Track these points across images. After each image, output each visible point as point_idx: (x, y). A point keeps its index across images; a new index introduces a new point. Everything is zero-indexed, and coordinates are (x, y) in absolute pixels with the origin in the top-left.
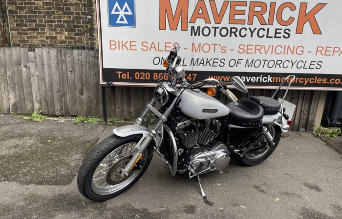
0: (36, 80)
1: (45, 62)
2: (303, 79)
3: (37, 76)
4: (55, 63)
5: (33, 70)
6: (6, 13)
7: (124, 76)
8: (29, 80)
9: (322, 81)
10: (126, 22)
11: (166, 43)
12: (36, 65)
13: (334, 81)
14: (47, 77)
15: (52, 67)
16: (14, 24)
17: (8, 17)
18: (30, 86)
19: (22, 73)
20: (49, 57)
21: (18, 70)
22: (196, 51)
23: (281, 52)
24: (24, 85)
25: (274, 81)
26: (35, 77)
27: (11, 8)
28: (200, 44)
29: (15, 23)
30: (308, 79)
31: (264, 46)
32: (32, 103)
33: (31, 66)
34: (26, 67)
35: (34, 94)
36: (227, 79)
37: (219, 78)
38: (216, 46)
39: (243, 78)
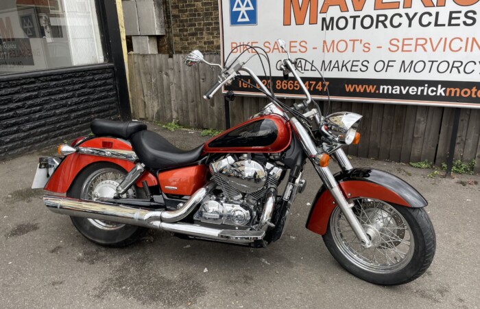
0: (174, 88)
1: (182, 69)
3: (175, 84)
5: (171, 77)
6: (170, 18)
7: (245, 84)
8: (169, 88)
10: (247, 19)
11: (291, 42)
12: (174, 72)
14: (183, 85)
16: (177, 30)
17: (172, 22)
18: (170, 95)
19: (163, 80)
21: (161, 77)
22: (328, 51)
23: (461, 48)
24: (165, 93)
26: (173, 85)
27: (174, 13)
28: (333, 42)
31: (430, 39)
32: (171, 111)
34: (167, 74)
35: (172, 102)
36: (371, 89)
37: (360, 89)
38: (356, 42)
39: (396, 88)
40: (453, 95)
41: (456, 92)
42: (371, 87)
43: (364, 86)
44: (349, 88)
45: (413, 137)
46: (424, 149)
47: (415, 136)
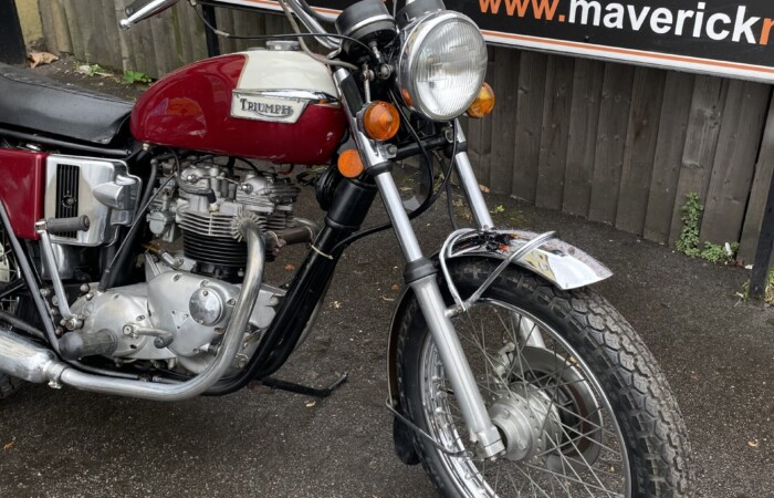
25: (764, 41)
39: (615, 11)
42: (545, 1)
45: (681, 163)
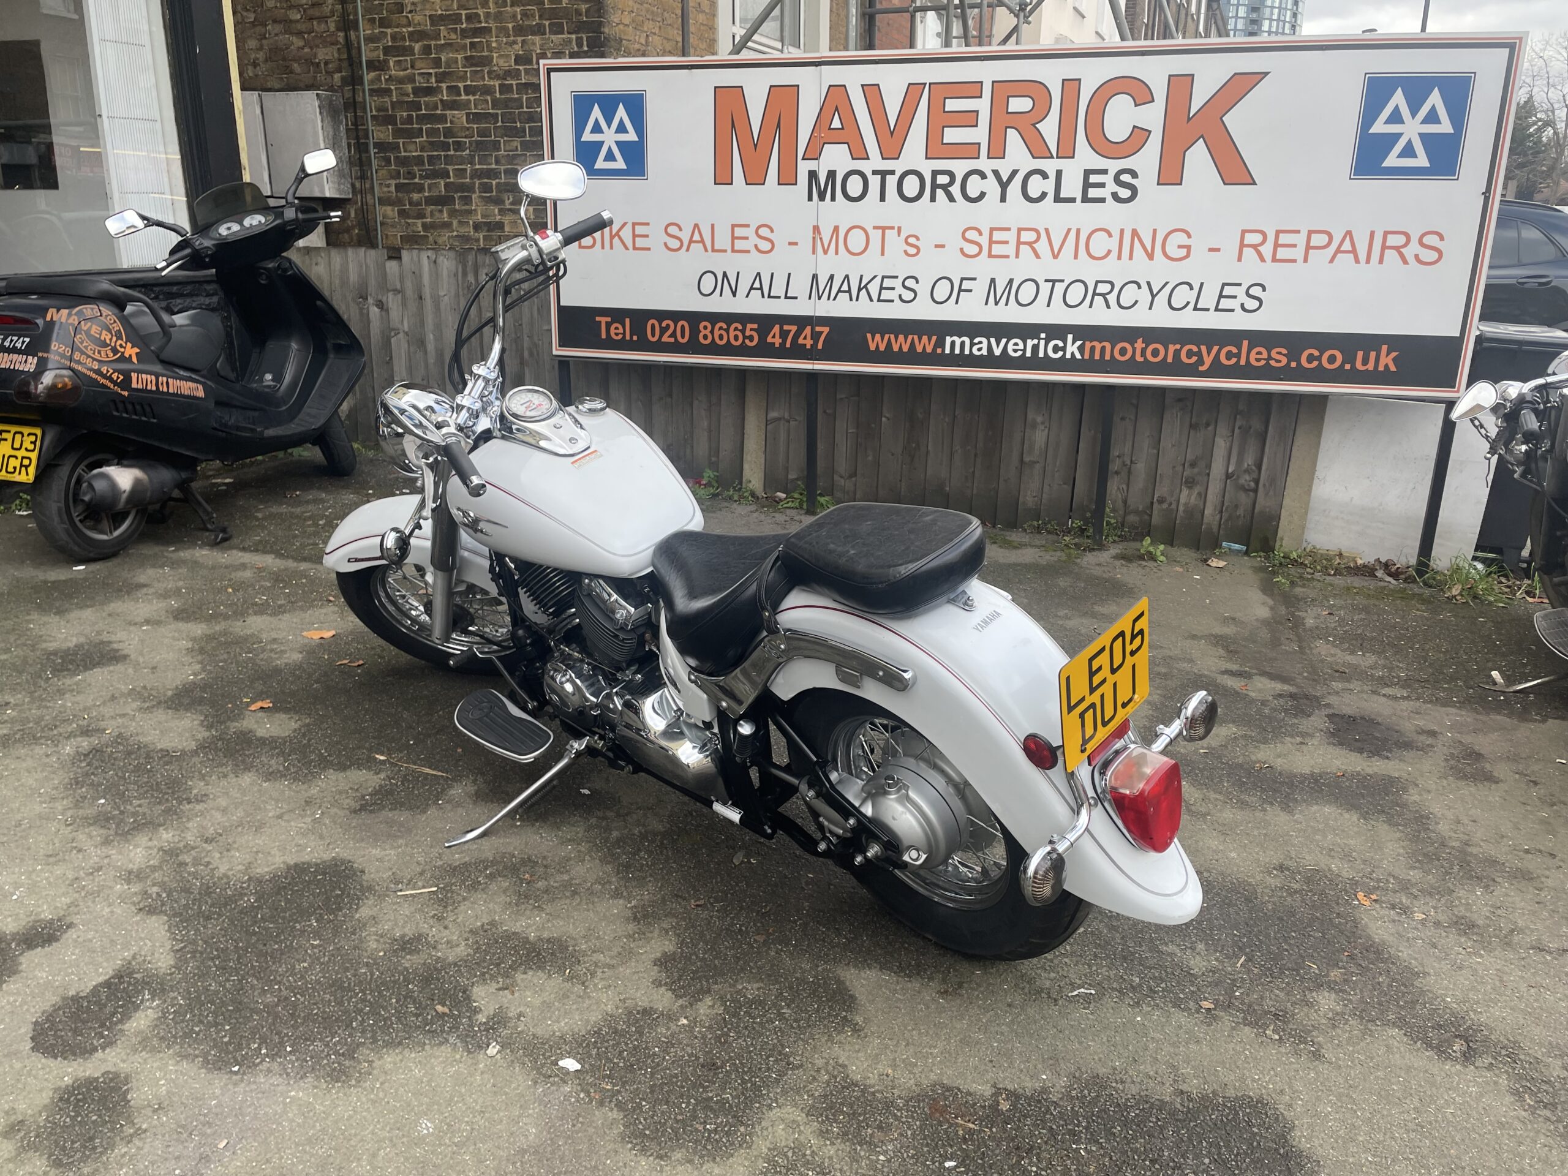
0: (404, 346)
1: (427, 292)
2: (1195, 349)
3: (407, 334)
4: (453, 292)
5: (395, 314)
6: (367, 151)
7: (617, 331)
8: (387, 344)
9: (1270, 358)
10: (620, 164)
11: (733, 226)
12: (404, 299)
13: (1319, 359)
14: (431, 336)
15: (442, 306)
16: (388, 186)
17: (374, 163)
18: (389, 363)
19: (369, 322)
20: (436, 275)
21: (361, 313)
22: (825, 252)
23: (1109, 252)
24: (374, 357)
25: (1087, 357)
26: (401, 335)
27: (382, 136)
28: (836, 229)
29: (393, 182)
30: (1216, 348)
31: (1047, 230)
33: (393, 302)
34: (380, 305)
36: (925, 344)
37: (901, 343)
38: (887, 231)
39: (980, 343)
40: (1097, 357)
41: (1103, 349)
42: (925, 338)
43: (910, 337)
44: (877, 342)
45: (1022, 461)
46: (1046, 488)
47: (1027, 459)
